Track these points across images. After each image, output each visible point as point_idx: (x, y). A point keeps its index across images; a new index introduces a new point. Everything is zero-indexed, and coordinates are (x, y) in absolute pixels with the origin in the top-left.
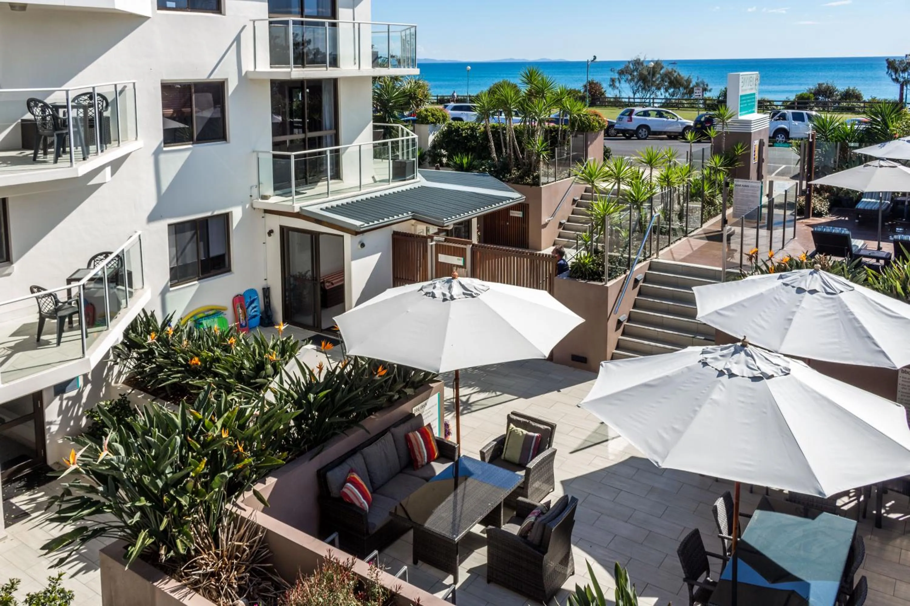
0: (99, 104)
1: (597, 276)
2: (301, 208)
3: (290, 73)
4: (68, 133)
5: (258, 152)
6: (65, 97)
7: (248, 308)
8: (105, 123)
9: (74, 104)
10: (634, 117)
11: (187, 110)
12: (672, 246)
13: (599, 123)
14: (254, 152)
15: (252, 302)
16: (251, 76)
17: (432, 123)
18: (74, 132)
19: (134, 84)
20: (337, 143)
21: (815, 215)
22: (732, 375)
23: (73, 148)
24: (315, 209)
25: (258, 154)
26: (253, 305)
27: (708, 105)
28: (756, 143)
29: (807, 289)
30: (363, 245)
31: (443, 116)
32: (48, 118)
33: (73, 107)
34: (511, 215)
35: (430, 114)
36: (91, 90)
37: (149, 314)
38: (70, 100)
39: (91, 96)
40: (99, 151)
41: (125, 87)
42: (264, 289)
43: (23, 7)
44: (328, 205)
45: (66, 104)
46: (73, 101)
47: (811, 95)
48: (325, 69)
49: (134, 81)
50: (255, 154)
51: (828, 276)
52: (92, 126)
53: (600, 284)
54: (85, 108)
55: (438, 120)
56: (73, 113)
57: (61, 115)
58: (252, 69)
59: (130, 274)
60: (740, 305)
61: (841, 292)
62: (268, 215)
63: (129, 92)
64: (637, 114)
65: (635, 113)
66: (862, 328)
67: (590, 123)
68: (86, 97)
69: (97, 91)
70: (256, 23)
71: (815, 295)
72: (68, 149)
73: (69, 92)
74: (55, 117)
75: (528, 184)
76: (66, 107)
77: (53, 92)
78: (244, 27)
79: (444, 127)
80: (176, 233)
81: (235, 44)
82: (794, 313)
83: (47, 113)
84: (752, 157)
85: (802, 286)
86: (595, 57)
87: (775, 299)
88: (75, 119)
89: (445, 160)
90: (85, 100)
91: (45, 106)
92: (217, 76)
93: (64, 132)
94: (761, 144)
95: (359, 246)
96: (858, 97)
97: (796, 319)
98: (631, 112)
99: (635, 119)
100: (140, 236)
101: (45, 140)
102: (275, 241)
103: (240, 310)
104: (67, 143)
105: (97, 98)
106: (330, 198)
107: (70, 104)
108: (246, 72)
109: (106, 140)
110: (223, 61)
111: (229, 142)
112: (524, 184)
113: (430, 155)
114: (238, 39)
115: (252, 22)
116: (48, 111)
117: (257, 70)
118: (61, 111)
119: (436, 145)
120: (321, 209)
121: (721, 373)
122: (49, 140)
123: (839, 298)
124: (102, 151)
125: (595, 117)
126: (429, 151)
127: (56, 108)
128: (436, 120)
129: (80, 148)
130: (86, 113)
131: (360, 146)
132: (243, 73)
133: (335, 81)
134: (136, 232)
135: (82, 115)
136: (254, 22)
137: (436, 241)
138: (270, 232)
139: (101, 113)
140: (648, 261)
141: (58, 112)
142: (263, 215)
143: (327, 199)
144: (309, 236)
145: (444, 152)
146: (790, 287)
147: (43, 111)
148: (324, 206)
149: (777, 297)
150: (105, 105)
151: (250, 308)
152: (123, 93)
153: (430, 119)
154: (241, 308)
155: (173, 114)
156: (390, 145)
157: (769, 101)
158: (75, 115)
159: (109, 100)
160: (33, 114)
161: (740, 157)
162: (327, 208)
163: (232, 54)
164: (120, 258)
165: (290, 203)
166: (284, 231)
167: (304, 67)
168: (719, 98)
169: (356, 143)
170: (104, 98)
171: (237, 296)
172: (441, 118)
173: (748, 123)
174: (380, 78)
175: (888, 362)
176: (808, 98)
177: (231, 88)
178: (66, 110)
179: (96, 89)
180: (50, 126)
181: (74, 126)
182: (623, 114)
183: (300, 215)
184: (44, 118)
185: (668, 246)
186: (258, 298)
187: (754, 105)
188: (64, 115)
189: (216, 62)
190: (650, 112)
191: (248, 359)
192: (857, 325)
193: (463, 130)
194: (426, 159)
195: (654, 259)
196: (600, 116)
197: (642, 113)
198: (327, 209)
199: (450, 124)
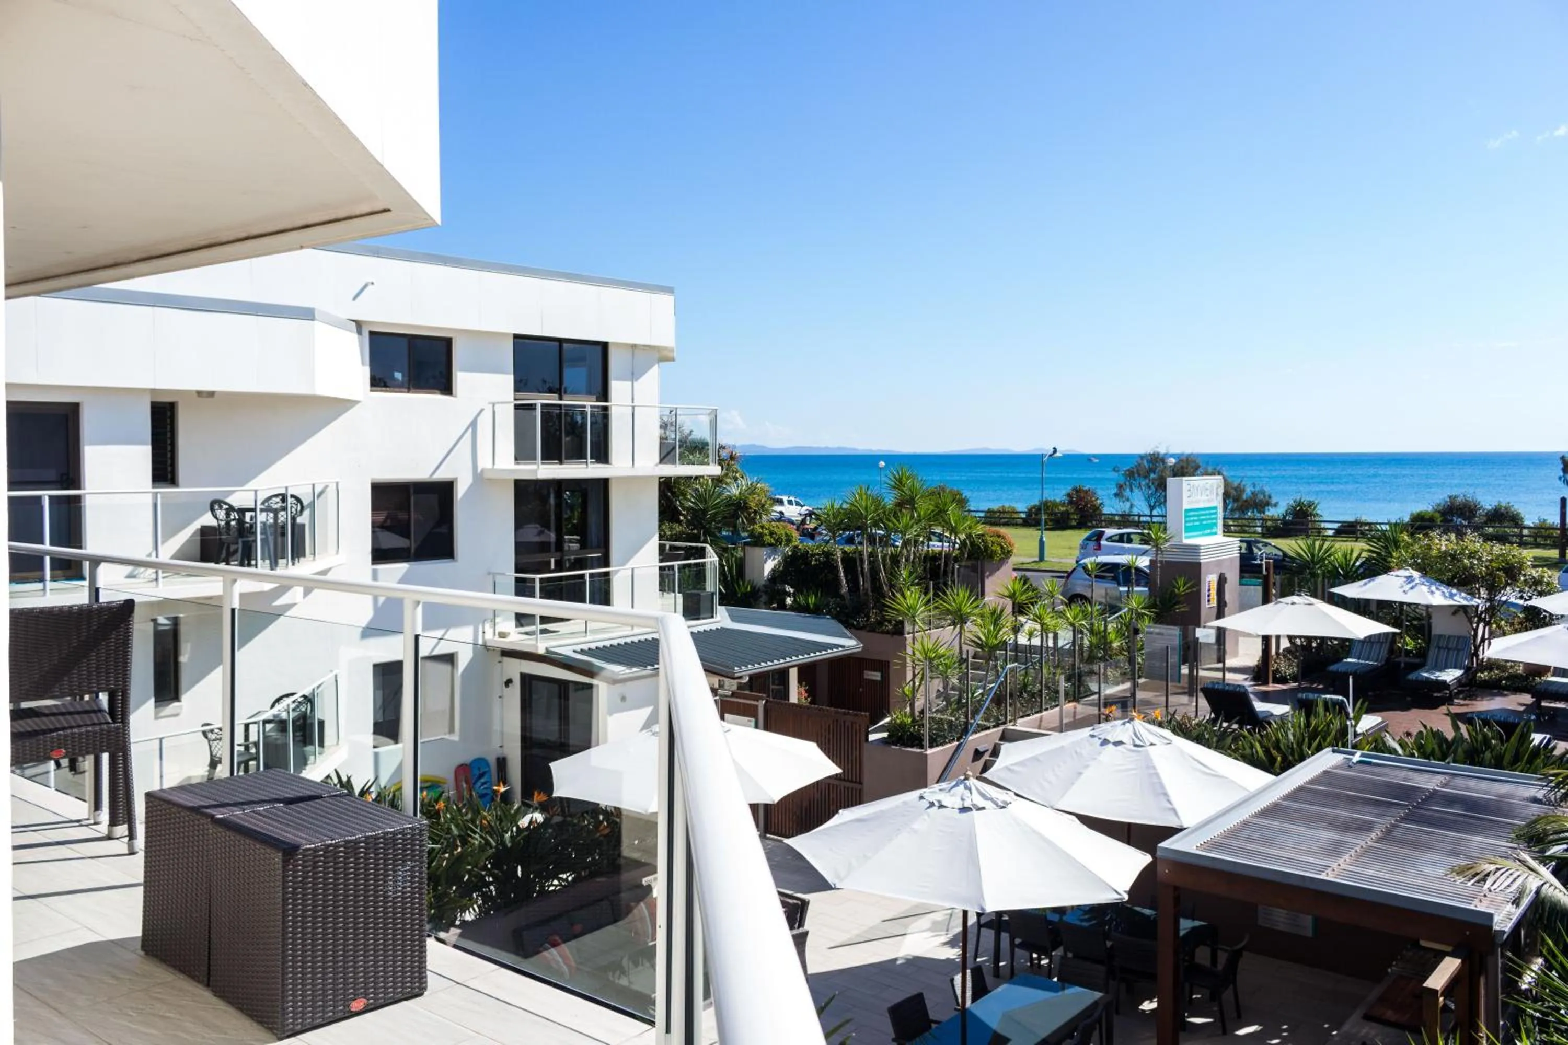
0: (292, 507)
1: (917, 741)
2: (547, 649)
3: (535, 471)
4: (255, 541)
5: (494, 574)
6: (253, 498)
7: (474, 784)
8: (299, 532)
9: (263, 507)
10: (1103, 542)
11: (402, 516)
12: (1045, 713)
13: (1002, 547)
14: (489, 573)
15: (481, 776)
16: (487, 475)
17: (770, 545)
18: (262, 540)
19: (337, 484)
20: (606, 563)
21: (1277, 681)
22: (941, 806)
23: (260, 561)
24: (567, 652)
25: (494, 578)
26: (483, 780)
27: (1268, 528)
28: (1210, 580)
29: (1112, 741)
30: (623, 699)
31: (787, 535)
32: (233, 523)
33: (262, 510)
34: (866, 677)
35: (766, 532)
36: (283, 491)
37: (344, 779)
38: (259, 503)
39: (284, 498)
40: (290, 563)
41: (327, 487)
42: (498, 759)
43: (211, 394)
44: (585, 647)
45: (253, 507)
46: (263, 503)
47: (1437, 515)
48: (585, 466)
49: (337, 480)
50: (491, 577)
51: (1143, 727)
52: (283, 534)
53: (919, 750)
54: (276, 512)
55: (779, 541)
56: (261, 517)
57: (248, 519)
58: (489, 465)
59: (321, 724)
60: (1035, 759)
61: (1152, 744)
62: (507, 660)
63: (331, 493)
64: (1110, 539)
65: (1105, 536)
66: (1162, 786)
67: (986, 547)
68: (278, 500)
69: (290, 492)
70: (497, 406)
71: (1120, 748)
72: (253, 562)
73: (258, 493)
74: (241, 522)
75: (888, 632)
76: (254, 510)
77: (234, 492)
78: (482, 410)
79: (788, 550)
80: (383, 675)
81: (470, 430)
82: (1087, 766)
83: (232, 517)
84: (1204, 598)
85: (1109, 738)
86: (1055, 450)
87: (1076, 753)
88: (264, 524)
89: (789, 601)
90: (277, 503)
91: (231, 509)
92: (442, 475)
93: (251, 539)
94: (1222, 581)
95: (619, 701)
96: (1515, 520)
97: (1087, 774)
98: (1100, 535)
99: (1106, 546)
100: (336, 676)
101: (228, 547)
102: (514, 694)
103: (465, 785)
104: (253, 556)
105: (290, 500)
106: (589, 638)
107: (259, 507)
108: (482, 471)
109: (298, 552)
110: (452, 454)
111: (456, 561)
112: (883, 632)
113: (766, 593)
114: (473, 424)
115: (491, 406)
116: (234, 515)
117: (496, 467)
118: (248, 515)
119: (776, 577)
120: (574, 651)
121: (932, 804)
122: (233, 548)
123: (1147, 751)
124: (293, 564)
125: (994, 539)
126: (765, 586)
127: (242, 511)
128: (777, 541)
129: (267, 562)
130: (276, 518)
131: (633, 570)
132: (479, 470)
133: (604, 483)
134: (331, 671)
135: (271, 521)
136: (494, 405)
137: (721, 696)
138: (508, 682)
139: (294, 519)
140: (1001, 728)
141: (244, 516)
142: (500, 658)
143: (583, 640)
144: (556, 687)
145: (789, 589)
146: (1096, 739)
147: (228, 515)
148: (578, 648)
149: (1078, 750)
150: (299, 508)
151: (479, 784)
152: (323, 496)
153: (768, 539)
154: (467, 782)
155: (385, 520)
156: (676, 569)
157: (1370, 524)
158: (264, 520)
159: (305, 503)
160: (216, 517)
161: (1182, 599)
162: (582, 650)
163: (466, 444)
164: (309, 700)
165: (534, 642)
166: (527, 680)
167: (561, 463)
168: (1284, 517)
169: (630, 565)
170: (298, 500)
171: (462, 765)
172: (784, 538)
173: (1195, 549)
174: (697, 478)
175: (1176, 819)
176: (1432, 519)
177: (460, 491)
178: (253, 514)
179: (289, 489)
180: (234, 533)
181: (262, 534)
182: (1088, 539)
183: (547, 659)
184: (228, 523)
185: (1040, 711)
186: (490, 771)
187: (1215, 524)
188: (251, 519)
189: (442, 457)
190: (1132, 536)
191: (457, 826)
192: (1156, 780)
193: (813, 555)
194: (761, 596)
195: (1010, 726)
196: (1003, 538)
197: (1117, 538)
198: (582, 652)
199: (796, 547)
